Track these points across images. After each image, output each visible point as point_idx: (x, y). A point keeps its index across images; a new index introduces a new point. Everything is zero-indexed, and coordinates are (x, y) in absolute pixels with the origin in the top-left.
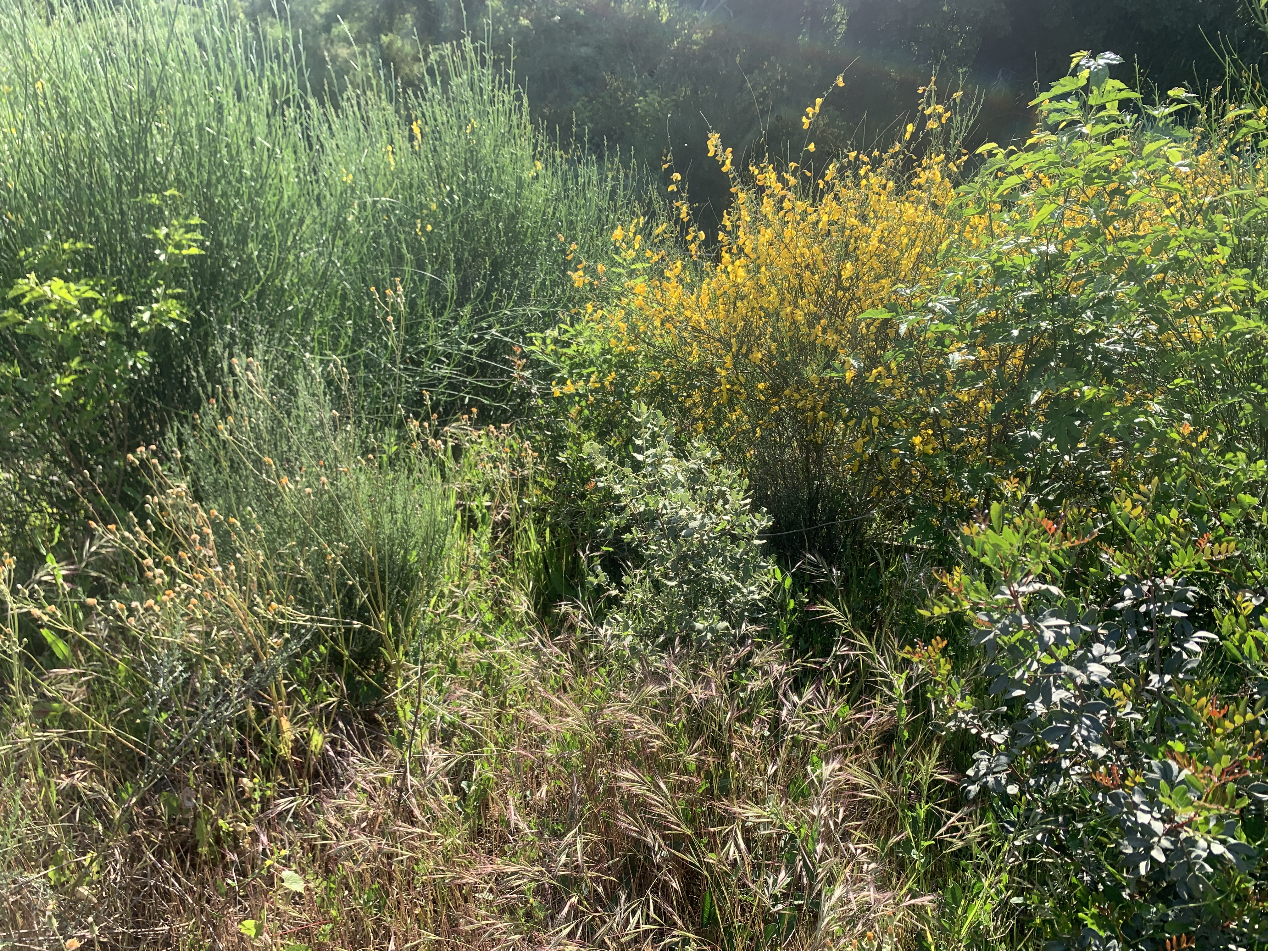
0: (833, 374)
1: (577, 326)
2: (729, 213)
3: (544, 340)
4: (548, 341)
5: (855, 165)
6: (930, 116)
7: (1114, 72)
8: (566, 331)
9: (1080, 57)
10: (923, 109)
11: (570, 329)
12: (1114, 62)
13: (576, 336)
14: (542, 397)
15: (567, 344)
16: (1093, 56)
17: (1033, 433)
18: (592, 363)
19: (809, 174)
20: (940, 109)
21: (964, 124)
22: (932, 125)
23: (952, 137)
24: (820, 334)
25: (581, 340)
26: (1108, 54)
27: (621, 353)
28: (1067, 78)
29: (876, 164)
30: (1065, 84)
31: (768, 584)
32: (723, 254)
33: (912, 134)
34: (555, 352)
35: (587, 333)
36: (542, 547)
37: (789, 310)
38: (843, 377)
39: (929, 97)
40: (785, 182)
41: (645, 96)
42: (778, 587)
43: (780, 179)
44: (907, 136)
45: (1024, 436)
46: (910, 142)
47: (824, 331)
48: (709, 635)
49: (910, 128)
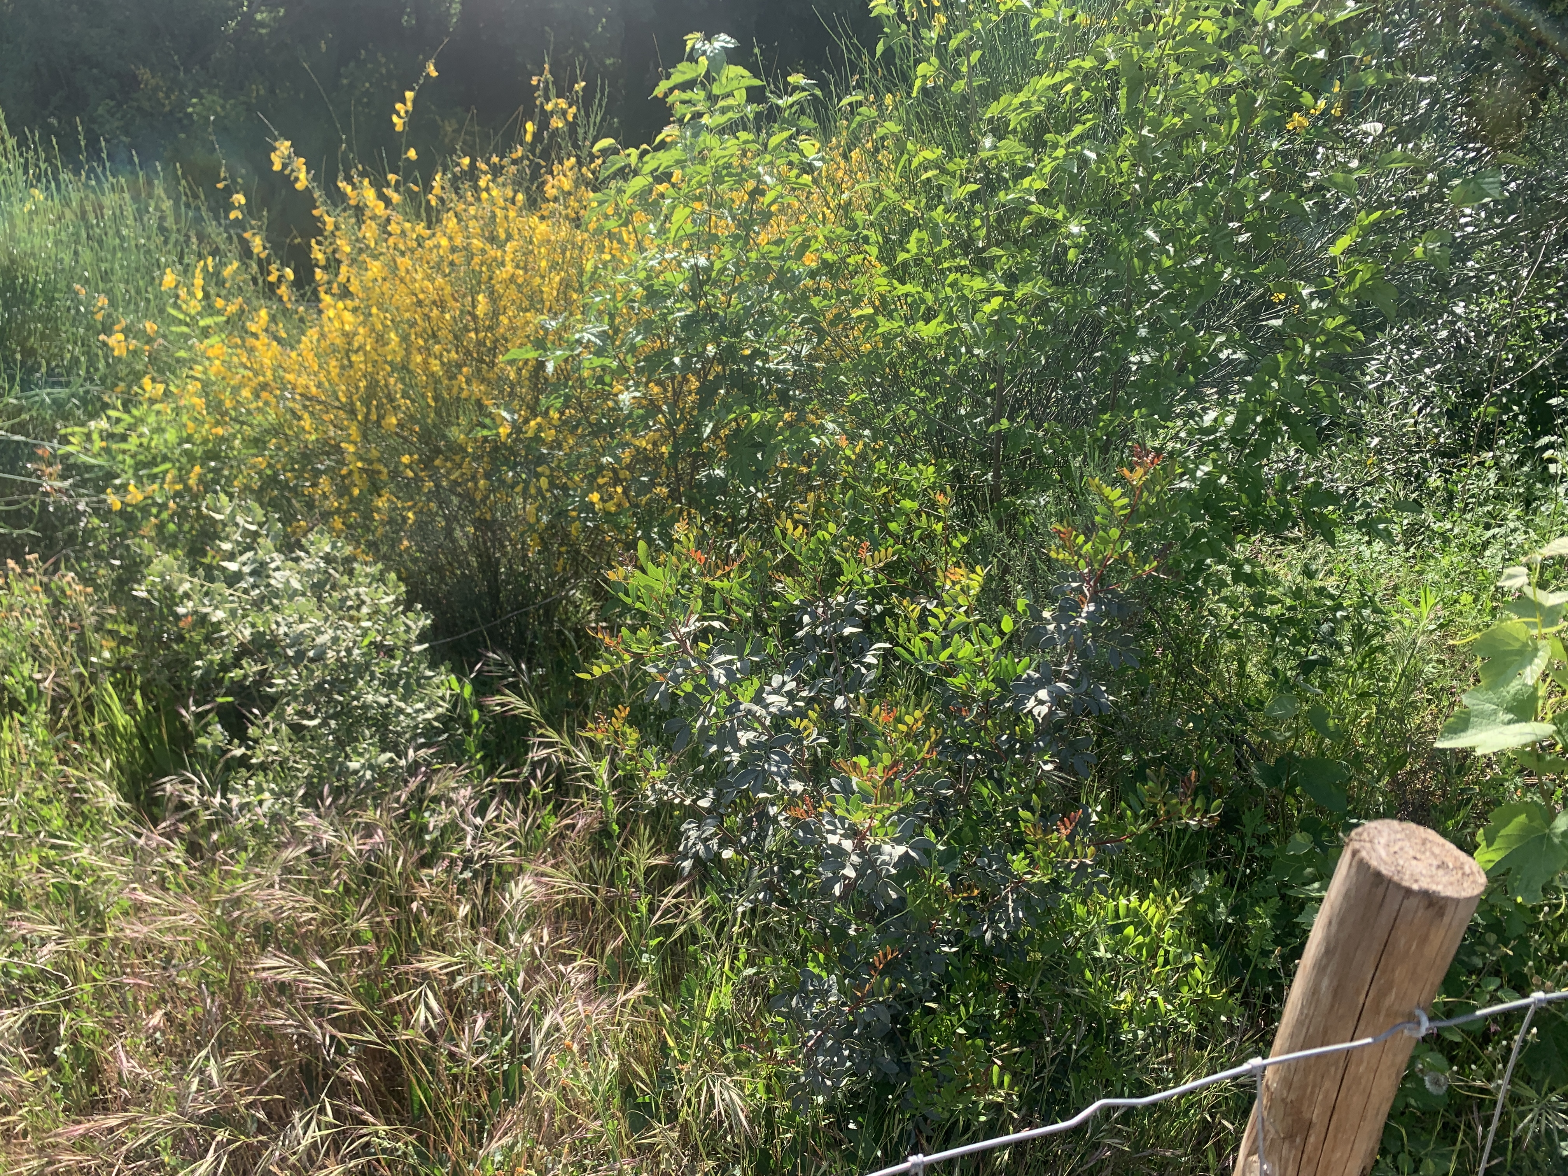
0: (485, 433)
1: (135, 412)
2: (319, 243)
3: (88, 437)
4: (95, 436)
5: (472, 174)
6: (552, 113)
7: (733, 57)
8: (118, 420)
9: (694, 40)
10: (542, 104)
11: (125, 416)
12: (730, 46)
13: (135, 424)
14: (96, 512)
15: (124, 438)
16: (708, 38)
17: (717, 471)
18: (165, 459)
19: (416, 189)
20: (562, 103)
21: (592, 120)
22: (557, 123)
23: (580, 137)
24: (464, 386)
25: (145, 430)
26: (723, 36)
27: (205, 441)
28: (685, 63)
29: (496, 171)
30: (683, 72)
31: (443, 698)
32: (322, 295)
33: (534, 135)
34: (107, 450)
35: (152, 419)
36: (133, 718)
37: (419, 359)
38: (498, 435)
39: (546, 89)
40: (387, 202)
41: (201, 98)
42: (456, 700)
43: (381, 196)
44: (529, 138)
45: (708, 476)
46: (533, 144)
47: (468, 382)
48: (368, 775)
49: (530, 127)
